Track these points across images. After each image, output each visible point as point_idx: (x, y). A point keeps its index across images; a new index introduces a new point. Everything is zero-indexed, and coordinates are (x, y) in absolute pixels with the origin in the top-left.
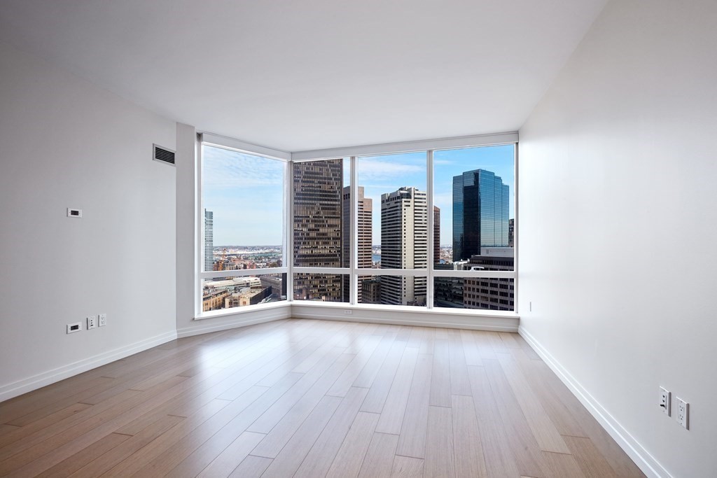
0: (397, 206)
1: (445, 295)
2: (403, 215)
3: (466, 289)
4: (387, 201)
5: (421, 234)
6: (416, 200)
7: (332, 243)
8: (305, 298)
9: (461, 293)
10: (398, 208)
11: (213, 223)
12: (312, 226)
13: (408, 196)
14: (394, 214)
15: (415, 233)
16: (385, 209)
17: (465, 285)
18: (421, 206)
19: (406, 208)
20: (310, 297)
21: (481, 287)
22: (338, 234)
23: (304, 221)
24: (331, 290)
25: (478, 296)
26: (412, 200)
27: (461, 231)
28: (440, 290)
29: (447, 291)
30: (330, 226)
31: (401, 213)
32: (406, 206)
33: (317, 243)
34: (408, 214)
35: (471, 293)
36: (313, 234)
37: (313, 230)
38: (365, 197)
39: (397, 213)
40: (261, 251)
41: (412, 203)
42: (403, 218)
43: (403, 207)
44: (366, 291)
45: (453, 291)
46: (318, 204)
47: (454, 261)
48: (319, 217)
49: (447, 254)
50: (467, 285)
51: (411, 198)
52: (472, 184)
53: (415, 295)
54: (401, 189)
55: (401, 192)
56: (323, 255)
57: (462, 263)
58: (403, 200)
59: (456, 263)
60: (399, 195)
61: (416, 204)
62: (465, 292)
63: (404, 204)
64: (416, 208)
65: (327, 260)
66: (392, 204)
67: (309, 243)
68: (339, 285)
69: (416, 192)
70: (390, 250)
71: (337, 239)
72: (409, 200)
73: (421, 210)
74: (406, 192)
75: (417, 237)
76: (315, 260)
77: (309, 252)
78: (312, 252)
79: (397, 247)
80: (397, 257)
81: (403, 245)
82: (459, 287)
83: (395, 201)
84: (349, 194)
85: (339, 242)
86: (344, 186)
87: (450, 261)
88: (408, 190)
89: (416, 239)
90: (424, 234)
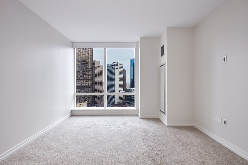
0: (113, 69)
1: (129, 99)
4: (110, 66)
5: (121, 78)
7: (89, 81)
8: (79, 102)
10: (114, 69)
12: (81, 75)
13: (117, 65)
14: (112, 71)
15: (119, 78)
16: (109, 69)
18: (121, 69)
20: (81, 102)
22: (91, 78)
23: (78, 73)
24: (89, 99)
26: (118, 67)
28: (127, 98)
29: (129, 98)
30: (88, 75)
31: (115, 71)
32: (116, 68)
33: (83, 81)
34: (117, 72)
36: (82, 78)
37: (82, 76)
38: (100, 65)
39: (113, 71)
41: (118, 68)
42: (115, 73)
43: (115, 69)
44: (101, 99)
45: (131, 98)
46: (84, 67)
48: (84, 72)
53: (119, 100)
54: (114, 63)
55: (115, 63)
56: (86, 86)
58: (115, 66)
59: (132, 89)
60: (114, 65)
61: (120, 68)
63: (115, 68)
65: (87, 88)
66: (111, 68)
67: (80, 81)
69: (120, 64)
70: (110, 84)
72: (117, 66)
73: (121, 70)
74: (117, 64)
76: (83, 88)
77: (80, 85)
78: (81, 85)
79: (113, 83)
80: (113, 87)
83: (113, 67)
84: (94, 63)
85: (92, 81)
86: (94, 60)
87: (130, 88)
88: (117, 63)
89: (120, 80)
90: (122, 78)
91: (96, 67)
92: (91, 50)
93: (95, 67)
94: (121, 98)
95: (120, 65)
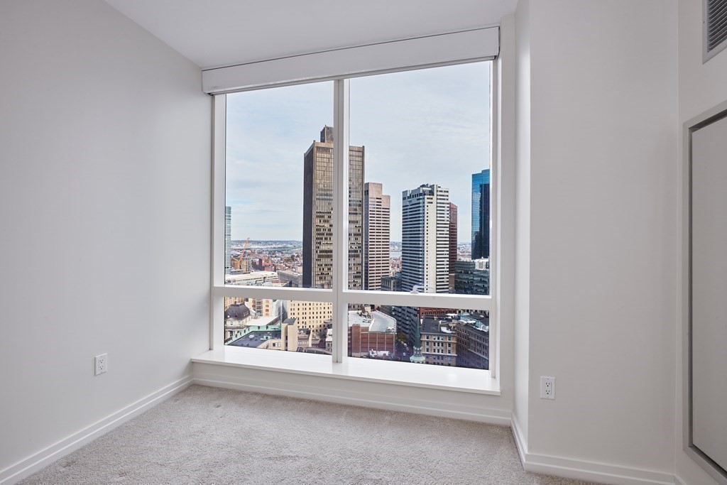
0: (419, 203)
2: (426, 211)
4: (409, 197)
5: (443, 231)
6: (439, 197)
7: (353, 239)
10: (421, 205)
11: (231, 218)
13: (431, 193)
14: (416, 211)
15: (438, 231)
16: (407, 206)
18: (443, 203)
19: (428, 204)
22: (359, 231)
23: (326, 217)
26: (435, 197)
30: (352, 222)
31: (424, 210)
34: (430, 212)
38: (384, 194)
39: (419, 210)
40: (274, 246)
41: (434, 200)
42: (426, 215)
43: (426, 204)
44: (386, 287)
45: (474, 289)
47: (474, 257)
51: (433, 195)
54: (423, 186)
55: (424, 188)
57: (484, 260)
58: (426, 197)
59: (476, 261)
60: (421, 191)
61: (439, 201)
63: (426, 201)
64: (438, 205)
66: (414, 201)
67: (330, 239)
68: (359, 281)
69: (439, 189)
70: (411, 247)
71: (359, 235)
72: (431, 197)
73: (444, 207)
74: (430, 189)
75: (440, 234)
79: (419, 244)
80: (419, 254)
81: (426, 242)
82: (480, 285)
83: (419, 198)
84: (368, 191)
85: (360, 238)
86: (366, 182)
87: (469, 259)
88: (431, 187)
89: (438, 236)
90: (446, 231)
91: (373, 200)
92: (357, 154)
93: (370, 200)
94: (443, 288)
95: (439, 193)
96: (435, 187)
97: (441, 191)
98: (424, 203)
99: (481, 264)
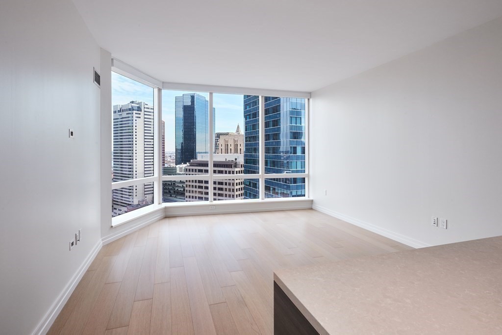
0: (129, 117)
1: (170, 192)
2: (134, 125)
3: (187, 187)
4: (120, 111)
5: (150, 142)
6: (146, 113)
9: (182, 190)
10: (130, 119)
13: (139, 109)
14: (125, 124)
15: (145, 142)
16: (117, 119)
17: (186, 183)
18: (150, 119)
19: (136, 119)
21: (198, 184)
25: (196, 192)
26: (142, 113)
27: (181, 140)
28: (166, 189)
29: (172, 189)
31: (133, 123)
32: (137, 117)
34: (139, 125)
35: (191, 189)
39: (128, 123)
41: (142, 115)
42: (134, 127)
43: (134, 118)
45: (176, 189)
47: (176, 165)
49: (169, 159)
50: (188, 183)
51: (141, 111)
52: (189, 104)
53: (145, 194)
54: (132, 102)
55: (132, 105)
57: (183, 166)
58: (134, 112)
59: (178, 166)
60: (130, 107)
61: (146, 116)
62: (186, 189)
63: (135, 115)
64: (146, 120)
66: (124, 114)
69: (146, 106)
72: (139, 112)
73: (150, 122)
74: (138, 106)
75: (147, 145)
81: (134, 152)
82: (181, 185)
83: (128, 112)
87: (173, 165)
88: (138, 104)
89: (145, 146)
90: (152, 142)
96: (143, 104)
97: (148, 108)
98: (133, 117)
99: (181, 169)
